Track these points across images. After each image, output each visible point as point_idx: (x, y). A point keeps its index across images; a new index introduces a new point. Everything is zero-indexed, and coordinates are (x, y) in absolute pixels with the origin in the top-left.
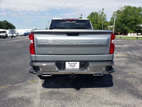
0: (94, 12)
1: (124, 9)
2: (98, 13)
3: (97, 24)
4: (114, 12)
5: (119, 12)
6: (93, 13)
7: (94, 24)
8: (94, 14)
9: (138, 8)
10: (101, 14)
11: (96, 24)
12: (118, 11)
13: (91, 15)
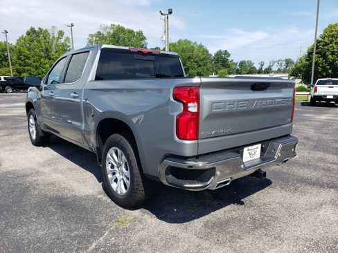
0: (37, 29)
1: (112, 31)
2: (50, 32)
3: (50, 59)
4: (90, 35)
5: (101, 36)
6: (33, 30)
7: (42, 60)
8: (39, 32)
9: (137, 33)
10: (56, 35)
11: (47, 61)
12: (99, 33)
13: (28, 34)
